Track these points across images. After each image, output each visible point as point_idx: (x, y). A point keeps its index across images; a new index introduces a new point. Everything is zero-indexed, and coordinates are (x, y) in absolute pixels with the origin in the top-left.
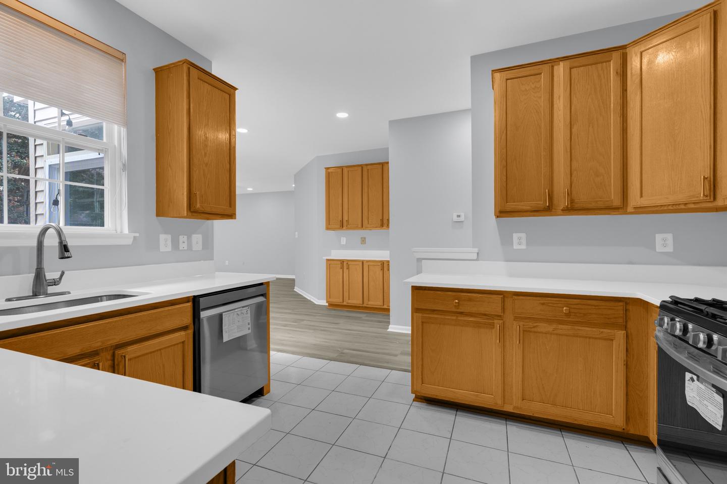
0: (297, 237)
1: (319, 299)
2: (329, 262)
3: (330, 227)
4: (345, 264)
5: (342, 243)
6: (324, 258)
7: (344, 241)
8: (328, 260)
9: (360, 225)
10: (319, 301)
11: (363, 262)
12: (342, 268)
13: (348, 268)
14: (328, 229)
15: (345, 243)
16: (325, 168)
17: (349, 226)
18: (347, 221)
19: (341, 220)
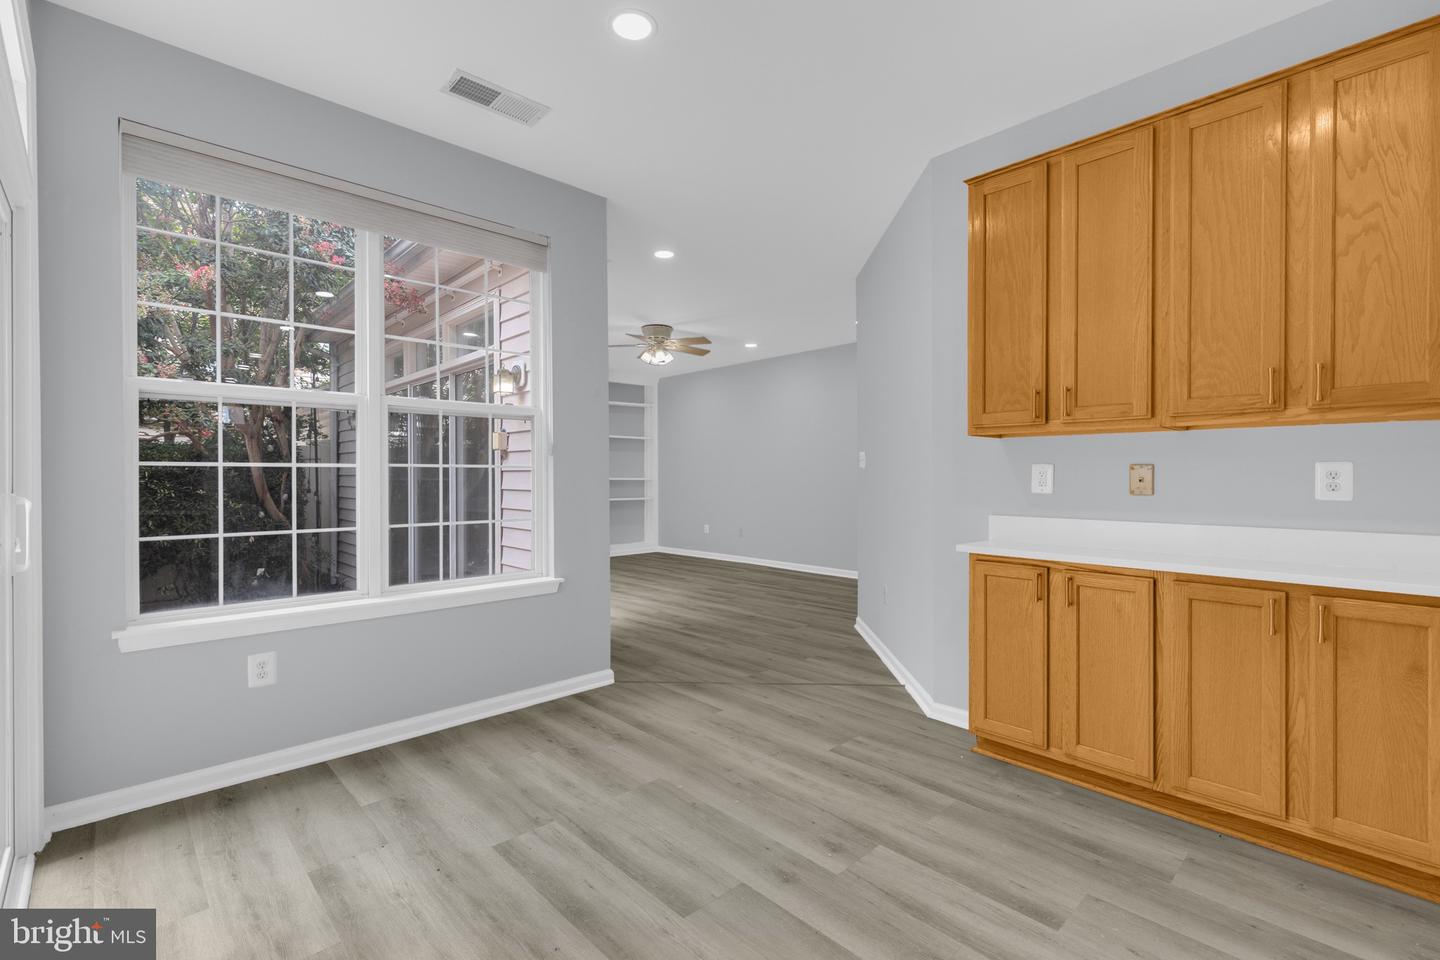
0: (862, 465)
1: (937, 699)
2: (982, 567)
3: (986, 420)
4: (1057, 579)
5: (1036, 489)
6: (960, 548)
7: (1042, 479)
8: (978, 559)
9: (1140, 406)
10: (938, 706)
11: (1154, 580)
12: (1045, 595)
13: (1074, 601)
14: (977, 429)
15: (1048, 489)
16: (965, 182)
17: (1078, 414)
18: (1072, 392)
19: (1042, 387)
